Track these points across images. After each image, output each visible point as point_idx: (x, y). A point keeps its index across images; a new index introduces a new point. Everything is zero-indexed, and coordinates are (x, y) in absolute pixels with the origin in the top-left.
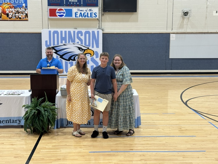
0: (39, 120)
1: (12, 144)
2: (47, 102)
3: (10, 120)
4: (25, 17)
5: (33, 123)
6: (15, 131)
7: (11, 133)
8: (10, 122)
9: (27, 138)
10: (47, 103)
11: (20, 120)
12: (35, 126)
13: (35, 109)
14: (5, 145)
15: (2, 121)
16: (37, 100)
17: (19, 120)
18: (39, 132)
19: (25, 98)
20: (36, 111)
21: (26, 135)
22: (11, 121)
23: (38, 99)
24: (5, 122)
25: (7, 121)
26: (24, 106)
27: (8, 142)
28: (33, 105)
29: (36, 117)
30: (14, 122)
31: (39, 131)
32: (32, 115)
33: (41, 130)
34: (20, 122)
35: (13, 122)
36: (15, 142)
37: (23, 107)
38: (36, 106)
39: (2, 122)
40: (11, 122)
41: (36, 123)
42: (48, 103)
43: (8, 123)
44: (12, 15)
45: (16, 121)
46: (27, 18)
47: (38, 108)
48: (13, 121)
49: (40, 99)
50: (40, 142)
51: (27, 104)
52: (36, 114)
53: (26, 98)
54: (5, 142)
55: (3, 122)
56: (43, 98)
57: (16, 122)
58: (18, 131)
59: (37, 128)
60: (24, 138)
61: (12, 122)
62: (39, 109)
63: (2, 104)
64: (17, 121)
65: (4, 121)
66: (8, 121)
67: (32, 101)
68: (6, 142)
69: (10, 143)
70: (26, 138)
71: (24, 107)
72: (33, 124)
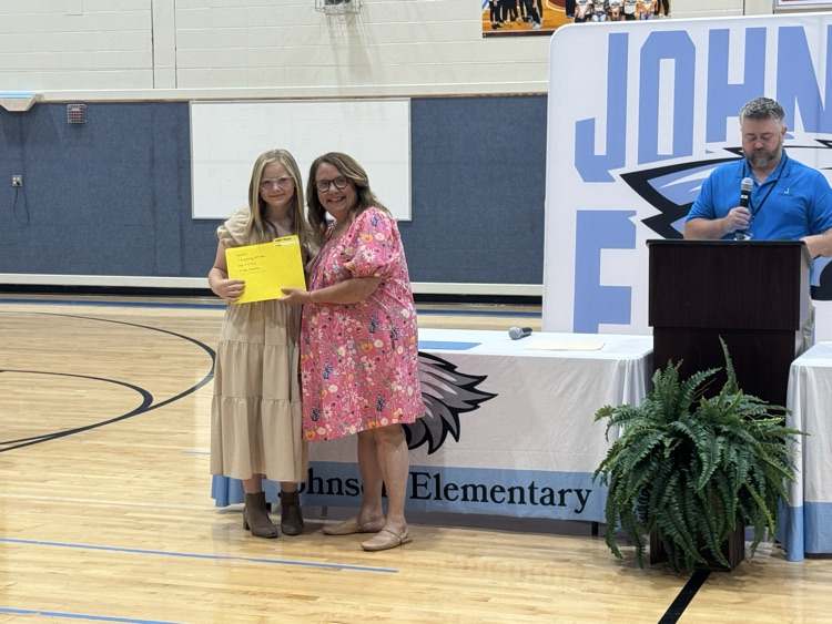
0: (683, 495)
1: (532, 609)
2: (732, 392)
3: (532, 488)
4: (656, 13)
5: (652, 503)
6: (553, 548)
7: (535, 553)
8: (532, 501)
9: (617, 589)
10: (735, 400)
11: (584, 494)
12: (661, 523)
13: (664, 430)
14: (494, 606)
15: (493, 491)
16: (680, 381)
17: (579, 492)
18: (682, 561)
19: (615, 369)
20: (669, 437)
21: (614, 572)
22: (538, 495)
23: (684, 375)
24: (507, 495)
25: (517, 493)
26: (606, 412)
27: (514, 597)
28: (658, 406)
29: (669, 475)
30: (552, 503)
31: (682, 552)
32: (638, 459)
33: (691, 552)
34: (583, 502)
35: (547, 500)
36: (549, 601)
37: (598, 418)
38: (672, 413)
39: (488, 497)
40: (537, 500)
41: (667, 506)
42: (735, 397)
43: (522, 501)
44: (592, 6)
45: (562, 493)
46: (666, 14)
47: (680, 425)
48: (547, 492)
49: (699, 377)
50: (685, 613)
51: (625, 403)
52: (667, 454)
53: (622, 368)
54: (496, 596)
55: (498, 496)
56: (713, 372)
57: (562, 504)
58: (572, 549)
59: (670, 538)
60: (602, 585)
61: (542, 500)
62: (688, 431)
63: (494, 396)
64: (567, 495)
65: (502, 490)
66: (522, 490)
67: (650, 387)
68: (501, 596)
69: (520, 602)
70: (610, 588)
71: (606, 420)
72: (647, 514)
